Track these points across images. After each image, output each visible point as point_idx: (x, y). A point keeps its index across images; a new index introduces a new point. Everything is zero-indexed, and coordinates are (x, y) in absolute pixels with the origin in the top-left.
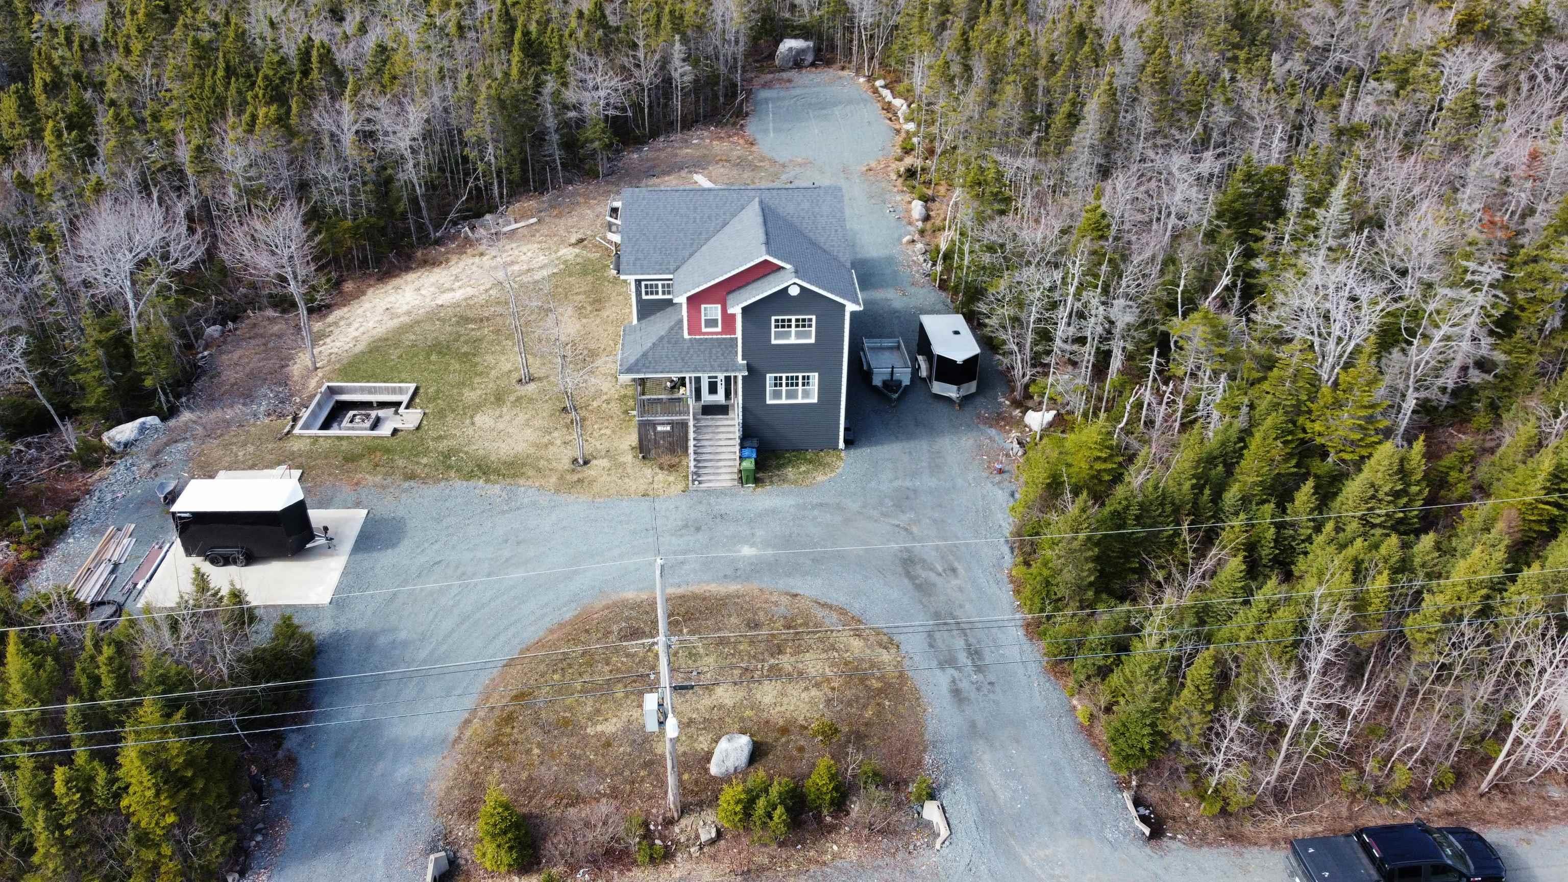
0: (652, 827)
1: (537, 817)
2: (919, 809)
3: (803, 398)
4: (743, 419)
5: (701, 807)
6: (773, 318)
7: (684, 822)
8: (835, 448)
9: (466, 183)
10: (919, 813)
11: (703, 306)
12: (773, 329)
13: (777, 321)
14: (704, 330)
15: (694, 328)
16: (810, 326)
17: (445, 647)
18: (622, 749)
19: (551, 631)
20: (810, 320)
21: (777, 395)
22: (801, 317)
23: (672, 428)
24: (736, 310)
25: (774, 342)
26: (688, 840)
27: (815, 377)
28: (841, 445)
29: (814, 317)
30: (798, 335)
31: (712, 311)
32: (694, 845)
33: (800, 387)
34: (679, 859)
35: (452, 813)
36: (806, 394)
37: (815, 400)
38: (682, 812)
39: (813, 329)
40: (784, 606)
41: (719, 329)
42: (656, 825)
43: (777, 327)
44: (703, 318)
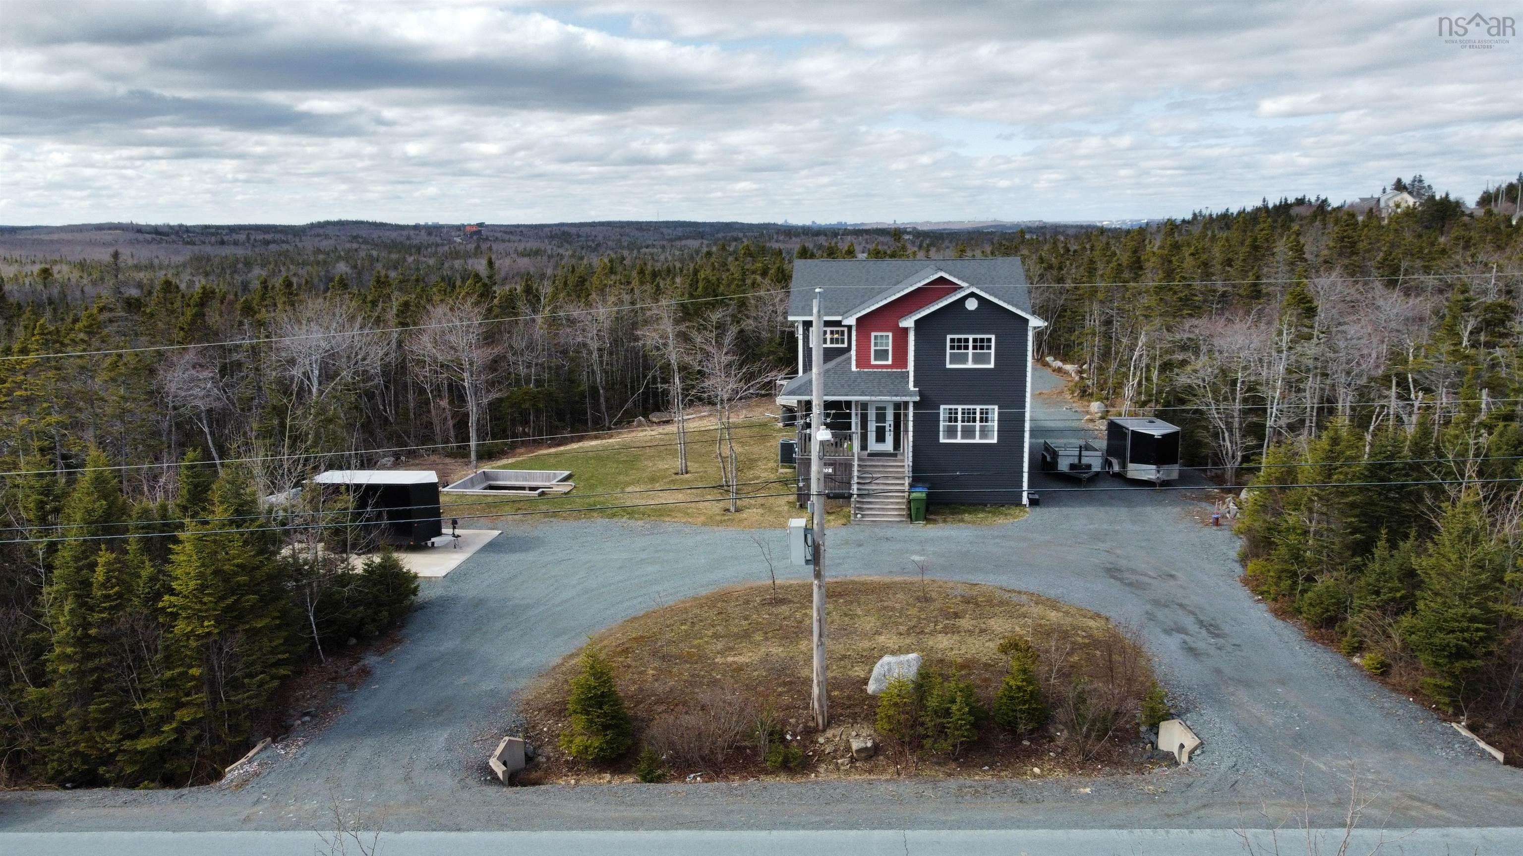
0: (789, 737)
1: (642, 720)
2: (1153, 738)
3: (981, 438)
4: (914, 461)
5: (854, 719)
6: (949, 337)
7: (829, 733)
8: (1019, 504)
9: (645, 377)
10: (1152, 743)
11: (873, 334)
12: (948, 351)
13: (952, 340)
14: (873, 362)
15: (863, 361)
16: (989, 348)
17: (559, 608)
18: (756, 673)
19: (683, 602)
20: (989, 340)
21: (952, 432)
22: (979, 336)
23: (834, 470)
24: (908, 323)
25: (948, 366)
26: (835, 751)
27: (994, 411)
28: (1025, 500)
29: (993, 337)
30: (977, 359)
31: (883, 340)
32: (843, 756)
33: (978, 424)
34: (822, 770)
35: (540, 710)
36: (984, 433)
37: (995, 441)
38: (829, 723)
39: (993, 351)
40: (960, 590)
41: (890, 362)
42: (794, 735)
43: (952, 348)
44: (873, 348)
